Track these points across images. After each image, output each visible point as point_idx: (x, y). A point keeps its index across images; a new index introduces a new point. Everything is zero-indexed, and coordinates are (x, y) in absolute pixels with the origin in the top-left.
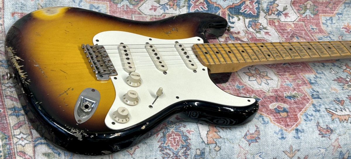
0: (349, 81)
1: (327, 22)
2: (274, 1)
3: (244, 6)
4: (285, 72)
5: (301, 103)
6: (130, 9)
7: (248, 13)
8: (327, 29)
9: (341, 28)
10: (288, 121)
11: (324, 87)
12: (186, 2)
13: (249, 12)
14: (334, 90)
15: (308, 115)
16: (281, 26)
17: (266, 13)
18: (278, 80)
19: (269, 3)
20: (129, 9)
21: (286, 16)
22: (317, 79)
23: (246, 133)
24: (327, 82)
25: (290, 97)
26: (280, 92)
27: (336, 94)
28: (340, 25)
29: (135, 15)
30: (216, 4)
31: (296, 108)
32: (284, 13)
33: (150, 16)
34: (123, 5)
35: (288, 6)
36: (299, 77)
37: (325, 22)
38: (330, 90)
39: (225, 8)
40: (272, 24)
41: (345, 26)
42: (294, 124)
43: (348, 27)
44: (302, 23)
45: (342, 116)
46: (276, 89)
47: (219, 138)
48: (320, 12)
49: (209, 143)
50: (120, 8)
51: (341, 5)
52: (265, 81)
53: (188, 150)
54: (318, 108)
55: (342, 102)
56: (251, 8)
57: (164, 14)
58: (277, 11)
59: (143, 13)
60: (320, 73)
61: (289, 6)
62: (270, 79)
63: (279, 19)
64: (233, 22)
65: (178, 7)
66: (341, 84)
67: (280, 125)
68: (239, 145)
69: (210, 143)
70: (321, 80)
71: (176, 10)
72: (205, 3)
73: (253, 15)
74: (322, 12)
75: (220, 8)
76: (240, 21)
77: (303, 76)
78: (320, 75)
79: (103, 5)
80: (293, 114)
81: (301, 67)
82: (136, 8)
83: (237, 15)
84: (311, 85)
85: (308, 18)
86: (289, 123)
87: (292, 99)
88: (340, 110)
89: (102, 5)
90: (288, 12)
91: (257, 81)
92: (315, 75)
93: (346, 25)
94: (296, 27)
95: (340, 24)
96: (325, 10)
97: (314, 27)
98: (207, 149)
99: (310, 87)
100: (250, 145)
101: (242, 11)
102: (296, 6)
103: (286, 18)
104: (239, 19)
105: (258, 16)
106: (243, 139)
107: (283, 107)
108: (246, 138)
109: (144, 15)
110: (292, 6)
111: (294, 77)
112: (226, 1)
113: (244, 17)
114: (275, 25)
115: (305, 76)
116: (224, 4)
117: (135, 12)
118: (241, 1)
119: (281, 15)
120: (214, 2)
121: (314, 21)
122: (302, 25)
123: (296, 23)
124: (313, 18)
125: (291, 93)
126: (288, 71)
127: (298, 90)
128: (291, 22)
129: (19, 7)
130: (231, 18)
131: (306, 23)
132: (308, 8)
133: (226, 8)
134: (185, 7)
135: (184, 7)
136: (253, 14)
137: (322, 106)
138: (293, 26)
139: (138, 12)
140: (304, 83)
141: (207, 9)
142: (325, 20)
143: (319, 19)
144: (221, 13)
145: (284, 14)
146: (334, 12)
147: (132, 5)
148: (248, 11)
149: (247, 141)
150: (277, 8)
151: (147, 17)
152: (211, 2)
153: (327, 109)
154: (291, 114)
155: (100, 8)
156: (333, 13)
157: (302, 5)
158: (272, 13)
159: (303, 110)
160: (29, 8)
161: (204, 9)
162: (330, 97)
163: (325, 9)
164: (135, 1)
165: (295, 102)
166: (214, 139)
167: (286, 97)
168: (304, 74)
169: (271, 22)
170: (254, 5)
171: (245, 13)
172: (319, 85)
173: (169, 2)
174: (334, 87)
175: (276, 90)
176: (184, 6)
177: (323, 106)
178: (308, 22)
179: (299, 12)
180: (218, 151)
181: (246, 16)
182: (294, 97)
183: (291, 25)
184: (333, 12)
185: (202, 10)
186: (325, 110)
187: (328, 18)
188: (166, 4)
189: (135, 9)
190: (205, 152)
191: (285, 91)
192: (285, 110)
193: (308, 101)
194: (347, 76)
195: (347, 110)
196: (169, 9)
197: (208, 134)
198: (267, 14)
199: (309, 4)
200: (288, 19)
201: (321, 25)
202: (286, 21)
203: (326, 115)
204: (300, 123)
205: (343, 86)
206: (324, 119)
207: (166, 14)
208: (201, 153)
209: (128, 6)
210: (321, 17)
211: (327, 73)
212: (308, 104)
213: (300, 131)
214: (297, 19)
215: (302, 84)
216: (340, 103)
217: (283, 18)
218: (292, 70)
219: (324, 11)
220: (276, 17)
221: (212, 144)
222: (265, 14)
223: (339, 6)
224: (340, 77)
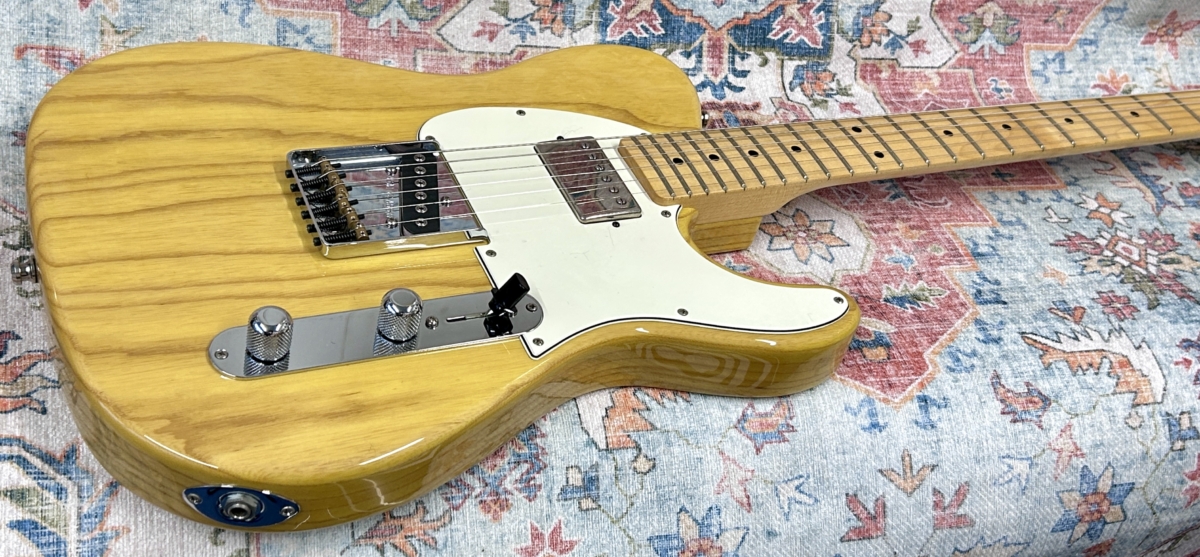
0: (1107, 246)
1: (1045, 68)
2: (876, 2)
3: (779, 19)
4: (893, 220)
5: (936, 320)
6: (409, 32)
7: (794, 42)
8: (1045, 92)
9: (1088, 86)
10: (892, 372)
11: (1019, 267)
12: (594, 9)
13: (798, 39)
14: (1053, 275)
15: (960, 355)
16: (896, 84)
17: (851, 41)
18: (868, 246)
19: (862, 12)
20: (406, 35)
21: (916, 51)
22: (999, 243)
23: (743, 412)
24: (1033, 251)
25: (901, 300)
26: (870, 285)
27: (1060, 288)
28: (1086, 78)
29: (425, 52)
30: (692, 16)
31: (918, 335)
32: (913, 41)
33: (474, 55)
34: (386, 20)
35: (922, 20)
36: (939, 236)
37: (1038, 67)
38: (1040, 275)
39: (720, 29)
40: (871, 76)
41: (1103, 78)
42: (912, 381)
43: (1112, 82)
44: (966, 71)
45: (1078, 354)
46: (858, 273)
47: (649, 428)
48: (1028, 36)
49: (610, 446)
50: (378, 31)
51: (1094, 15)
52: (823, 252)
53: (538, 472)
54: (995, 333)
55: (1078, 313)
56: (804, 25)
57: (521, 49)
58: (888, 35)
59: (452, 45)
60: (1010, 223)
61: (925, 18)
62: (840, 243)
63: (896, 59)
64: (743, 71)
65: (568, 26)
66: (1079, 256)
67: (862, 385)
68: (722, 453)
69: (616, 446)
70: (1010, 245)
71: (560, 36)
72: (655, 11)
73: (810, 48)
74: (1031, 37)
75: (705, 29)
76: (767, 67)
77: (953, 234)
78: (1011, 228)
79: (322, 22)
80: (907, 352)
81: (949, 204)
82: (428, 31)
83: (758, 49)
84: (975, 262)
85: (987, 57)
86: (894, 379)
87: (907, 305)
88: (1073, 336)
89: (316, 21)
90: (924, 39)
91: (797, 250)
92: (993, 228)
93: (1108, 76)
94: (946, 83)
95: (1089, 75)
96: (1043, 32)
97: (1003, 84)
98: (607, 469)
99: (974, 267)
100: (758, 450)
101: (775, 35)
102: (949, 17)
103: (917, 56)
104: (765, 62)
105: (827, 50)
106: (734, 433)
107: (875, 332)
108: (743, 428)
109: (456, 54)
110: (935, 18)
111: (922, 236)
112: (724, 6)
113: (783, 54)
114: (878, 79)
115: (961, 233)
116: (716, 17)
117: (426, 42)
118: (770, 5)
119: (901, 47)
120: (685, 10)
121: (1007, 65)
122: (965, 80)
123: (949, 71)
124: (1001, 55)
125: (905, 286)
126: (905, 216)
127: (931, 278)
128: (932, 68)
129: (41, 29)
130: (737, 59)
131: (980, 71)
132: (989, 24)
133: (724, 26)
134: (592, 27)
135: (589, 27)
136: (812, 46)
137: (1009, 326)
138: (936, 81)
139: (436, 43)
140: (954, 256)
141: (664, 32)
142: (1043, 63)
143: (1021, 59)
144: (706, 43)
145: (911, 45)
146: (1072, 38)
147: (417, 19)
148: (794, 37)
149: (751, 439)
150: (886, 24)
151: (463, 59)
152: (674, 11)
153: (1023, 333)
154: (902, 351)
155: (311, 31)
156: (1066, 40)
157: (967, 15)
158: (872, 41)
159: (942, 338)
160: (73, 32)
161: (653, 31)
162: (1037, 298)
163: (1043, 28)
164: (427, 10)
165: (919, 317)
166: (631, 434)
167: (886, 300)
168: (956, 226)
169: (869, 68)
170: (811, 17)
171: (787, 41)
172: (1004, 260)
173: (539, 10)
174: (1055, 265)
175: (858, 278)
176: (588, 24)
177: (1011, 326)
178: (985, 70)
179: (958, 39)
180: (645, 474)
181: (787, 50)
182: (915, 299)
183: (930, 79)
184: (1066, 36)
185: (645, 35)
186: (1020, 339)
187: (1050, 57)
188: (528, 16)
189: (426, 33)
190: (601, 477)
191: (886, 282)
192: (879, 341)
193: (963, 310)
194: (1099, 232)
195: (1093, 338)
196: (538, 31)
197: (607, 416)
198: (857, 43)
199: (991, 12)
200: (924, 60)
201: (1027, 76)
202: (917, 65)
203: (1022, 351)
204: (934, 378)
205: (1084, 263)
206: (1015, 364)
207: (528, 49)
208: (583, 480)
209: (403, 25)
210: (1027, 52)
211: (1032, 222)
212: (960, 321)
213: (935, 404)
214: (950, 59)
215: (947, 258)
216: (1068, 317)
217: (906, 56)
218: (919, 213)
219: (1038, 33)
220: (886, 54)
221: (623, 448)
222: (850, 46)
223: (1086, 18)
224: (1075, 232)
